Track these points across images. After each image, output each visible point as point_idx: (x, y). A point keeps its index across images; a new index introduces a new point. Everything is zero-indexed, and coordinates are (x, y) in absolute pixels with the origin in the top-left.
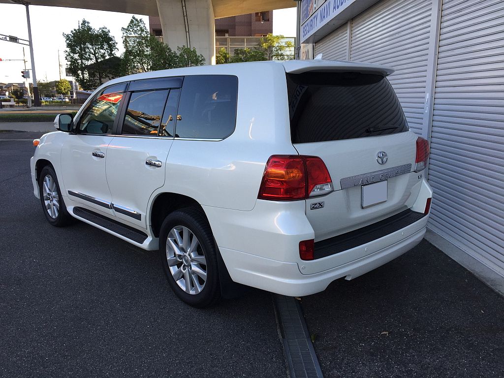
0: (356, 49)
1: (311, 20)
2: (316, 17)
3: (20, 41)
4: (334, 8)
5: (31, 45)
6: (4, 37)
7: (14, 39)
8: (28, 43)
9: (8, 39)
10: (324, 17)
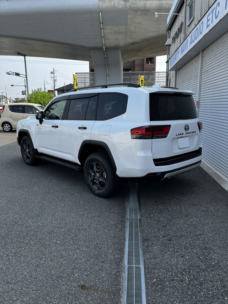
0: (205, 72)
1: (175, 55)
2: (179, 52)
3: (21, 75)
4: (191, 43)
5: (26, 77)
6: (12, 73)
7: (17, 74)
8: (25, 76)
9: (14, 74)
10: (184, 51)
